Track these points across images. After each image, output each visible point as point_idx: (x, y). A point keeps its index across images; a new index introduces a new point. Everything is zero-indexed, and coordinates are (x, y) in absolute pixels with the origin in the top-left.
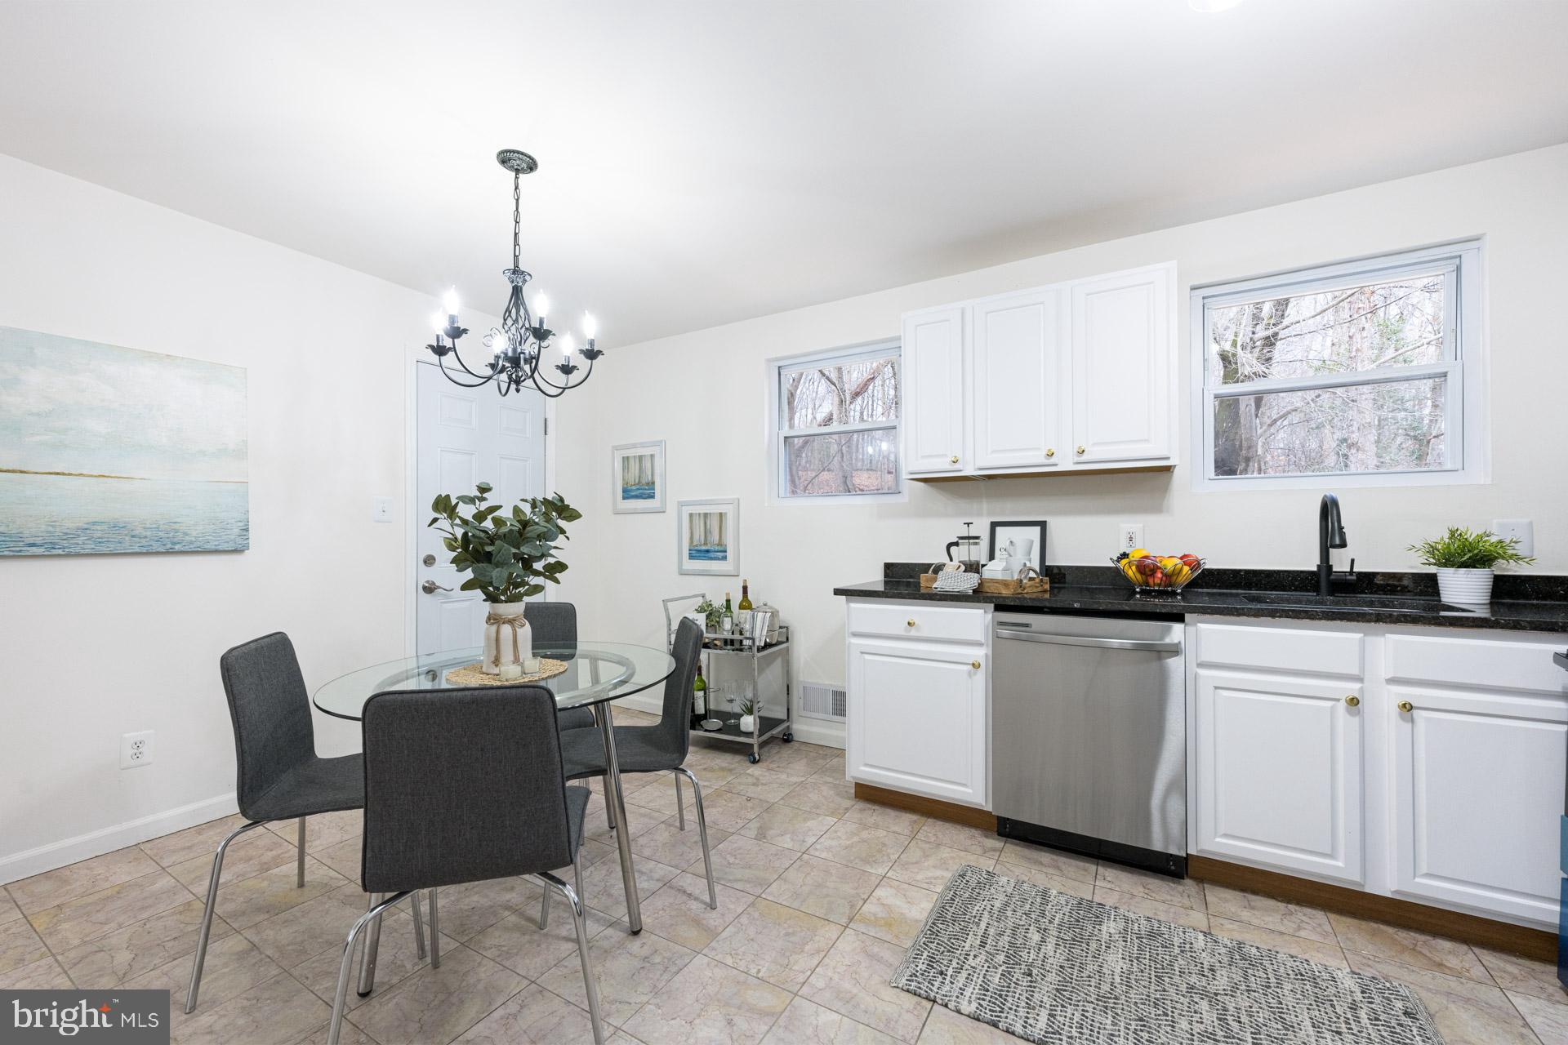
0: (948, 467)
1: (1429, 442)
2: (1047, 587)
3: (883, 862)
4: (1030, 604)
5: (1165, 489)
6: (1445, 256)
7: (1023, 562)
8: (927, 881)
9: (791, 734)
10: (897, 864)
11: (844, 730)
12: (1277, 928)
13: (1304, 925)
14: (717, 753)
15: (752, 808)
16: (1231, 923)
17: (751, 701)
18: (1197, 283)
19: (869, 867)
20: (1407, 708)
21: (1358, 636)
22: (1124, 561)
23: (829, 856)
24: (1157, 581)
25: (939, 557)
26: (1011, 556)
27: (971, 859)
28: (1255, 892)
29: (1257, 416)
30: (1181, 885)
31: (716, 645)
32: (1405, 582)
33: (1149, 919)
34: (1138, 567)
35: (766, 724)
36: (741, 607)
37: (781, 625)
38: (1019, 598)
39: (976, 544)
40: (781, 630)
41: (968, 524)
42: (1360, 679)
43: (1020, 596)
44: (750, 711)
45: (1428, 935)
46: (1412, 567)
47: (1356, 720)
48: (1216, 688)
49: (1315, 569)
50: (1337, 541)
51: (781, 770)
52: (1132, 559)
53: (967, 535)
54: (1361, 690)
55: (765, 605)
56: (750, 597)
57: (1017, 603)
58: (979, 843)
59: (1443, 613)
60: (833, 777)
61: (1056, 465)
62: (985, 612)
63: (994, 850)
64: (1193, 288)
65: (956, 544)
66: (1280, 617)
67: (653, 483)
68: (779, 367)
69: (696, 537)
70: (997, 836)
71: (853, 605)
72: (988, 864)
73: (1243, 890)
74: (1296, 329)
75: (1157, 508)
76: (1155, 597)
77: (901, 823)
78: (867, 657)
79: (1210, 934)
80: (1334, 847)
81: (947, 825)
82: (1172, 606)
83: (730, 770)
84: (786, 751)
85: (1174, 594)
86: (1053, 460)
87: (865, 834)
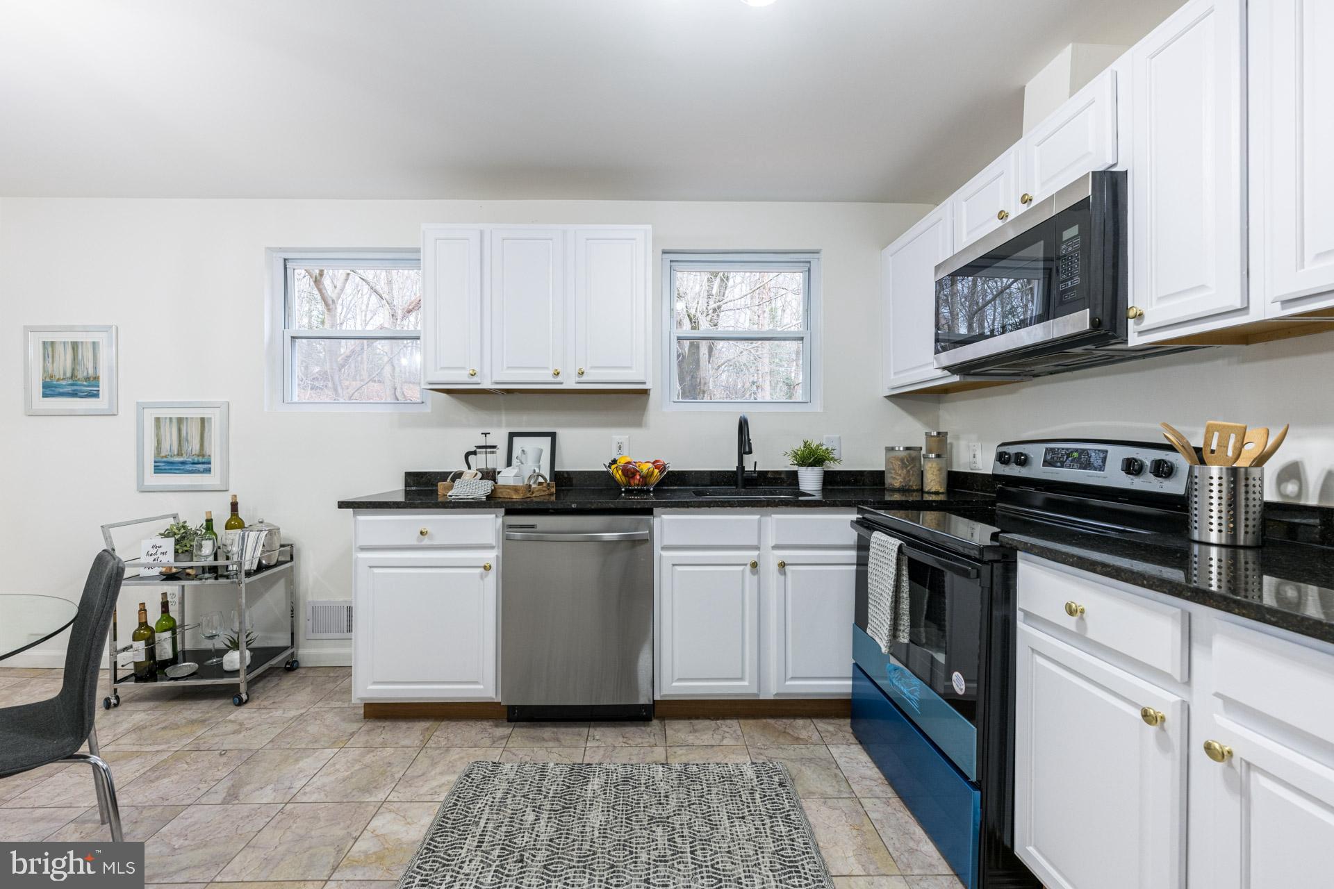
0: (467, 379)
1: (794, 387)
2: (553, 490)
3: (385, 785)
4: (536, 507)
5: (643, 408)
6: (802, 260)
7: (533, 469)
8: (430, 792)
9: (296, 661)
10: (401, 782)
11: (350, 646)
12: (710, 743)
13: (727, 735)
14: (188, 702)
15: (225, 764)
16: (681, 750)
17: (238, 633)
18: (668, 248)
19: (367, 795)
20: (782, 565)
21: (757, 517)
22: (613, 467)
23: (322, 797)
24: (637, 482)
25: (458, 465)
26: (522, 463)
27: (479, 754)
28: (697, 718)
29: (709, 362)
30: (650, 726)
31: (189, 574)
32: (783, 476)
33: (624, 766)
34: (623, 471)
35: (261, 655)
36: (228, 526)
37: (283, 543)
38: (526, 502)
39: (493, 452)
40: (282, 549)
41: (486, 434)
42: (757, 548)
43: (529, 500)
44: (235, 645)
45: (791, 719)
46: (786, 467)
47: (756, 577)
48: (673, 565)
49: (735, 469)
50: (747, 450)
51: (275, 706)
52: (619, 464)
53: (484, 445)
54: (759, 556)
55: (262, 522)
56: (242, 514)
57: (525, 506)
58: (490, 734)
59: (801, 498)
60: (341, 700)
61: (562, 383)
62: (496, 516)
63: (502, 738)
64: (664, 252)
65: (474, 453)
66: (713, 507)
67: (97, 378)
68: (285, 260)
69: (166, 447)
70: (506, 723)
71: (361, 518)
72: (495, 755)
73: (689, 718)
74: (730, 305)
75: (638, 423)
76: (635, 495)
77: (410, 735)
78: (376, 571)
79: (667, 764)
80: (743, 672)
81: (461, 724)
82: (644, 502)
83: (203, 721)
84: (288, 681)
85: (648, 491)
86: (559, 379)
87: (369, 759)
